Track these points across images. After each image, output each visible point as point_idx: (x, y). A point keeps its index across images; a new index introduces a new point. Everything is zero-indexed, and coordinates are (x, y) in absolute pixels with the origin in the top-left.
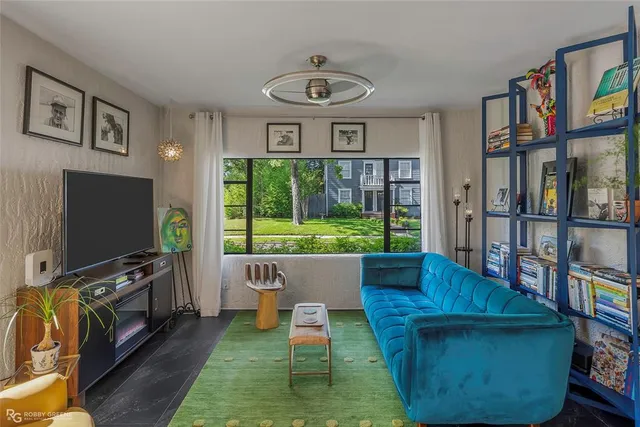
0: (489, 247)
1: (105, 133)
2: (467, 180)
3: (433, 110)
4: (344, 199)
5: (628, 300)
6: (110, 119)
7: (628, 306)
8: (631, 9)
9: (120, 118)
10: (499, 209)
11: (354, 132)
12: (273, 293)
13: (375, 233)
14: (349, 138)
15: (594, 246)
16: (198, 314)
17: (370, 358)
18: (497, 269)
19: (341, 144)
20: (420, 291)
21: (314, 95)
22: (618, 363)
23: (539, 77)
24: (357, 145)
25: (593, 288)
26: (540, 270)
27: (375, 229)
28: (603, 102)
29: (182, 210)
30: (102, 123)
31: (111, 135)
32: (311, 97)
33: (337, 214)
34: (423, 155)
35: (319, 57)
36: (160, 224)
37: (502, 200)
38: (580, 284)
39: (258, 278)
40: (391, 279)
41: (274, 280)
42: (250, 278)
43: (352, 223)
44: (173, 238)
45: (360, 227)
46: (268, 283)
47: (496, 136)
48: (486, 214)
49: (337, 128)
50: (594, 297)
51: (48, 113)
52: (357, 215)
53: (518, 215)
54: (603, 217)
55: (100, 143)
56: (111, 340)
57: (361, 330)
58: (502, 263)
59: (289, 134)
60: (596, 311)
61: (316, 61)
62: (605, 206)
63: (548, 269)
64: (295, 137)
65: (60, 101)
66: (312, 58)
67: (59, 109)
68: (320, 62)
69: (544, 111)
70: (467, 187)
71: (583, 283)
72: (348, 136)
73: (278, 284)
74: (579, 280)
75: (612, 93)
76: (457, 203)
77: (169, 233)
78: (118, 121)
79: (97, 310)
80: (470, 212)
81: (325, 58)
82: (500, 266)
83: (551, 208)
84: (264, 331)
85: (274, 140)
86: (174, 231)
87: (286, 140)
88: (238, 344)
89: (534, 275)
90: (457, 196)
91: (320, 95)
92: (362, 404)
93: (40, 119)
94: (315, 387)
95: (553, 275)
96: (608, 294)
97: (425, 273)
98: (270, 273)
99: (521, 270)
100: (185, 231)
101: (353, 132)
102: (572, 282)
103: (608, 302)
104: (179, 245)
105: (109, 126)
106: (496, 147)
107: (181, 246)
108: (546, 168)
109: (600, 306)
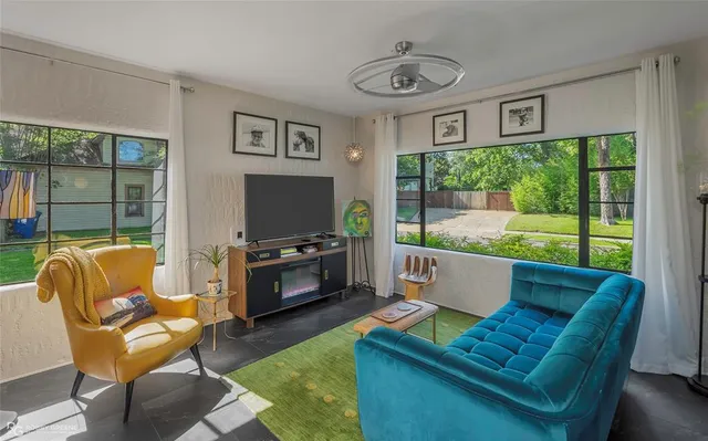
1: (296, 146)
6: (302, 135)
9: (311, 133)
11: (530, 109)
12: (417, 286)
14: (521, 118)
16: (373, 292)
19: (511, 126)
24: (534, 125)
29: (364, 202)
30: (293, 139)
31: (302, 147)
36: (343, 212)
39: (417, 269)
42: (409, 269)
44: (353, 225)
49: (507, 108)
51: (249, 138)
55: (292, 153)
56: (276, 291)
59: (455, 124)
64: (460, 126)
65: (257, 129)
67: (257, 134)
72: (522, 116)
77: (350, 220)
78: (308, 135)
79: (252, 270)
81: (408, 42)
85: (440, 131)
86: (355, 220)
87: (451, 130)
93: (244, 141)
98: (429, 267)
100: (365, 220)
101: (527, 109)
104: (359, 232)
105: (300, 140)
107: (360, 233)
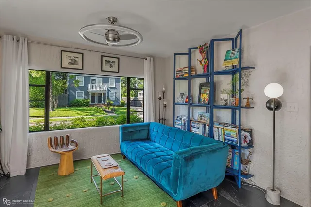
0: (176, 118)
2: (164, 89)
3: (151, 56)
4: (80, 96)
5: (237, 134)
7: (237, 136)
8: (241, 30)
10: (181, 102)
13: (98, 114)
14: (111, 65)
15: (217, 115)
16: (8, 176)
17: (135, 177)
18: (180, 127)
19: (106, 67)
20: (150, 140)
21: (111, 39)
22: (229, 157)
23: (202, 49)
24: (115, 69)
25: (224, 131)
26: (201, 126)
27: (98, 112)
28: (228, 62)
32: (108, 40)
33: (75, 105)
34: (146, 77)
35: (113, 18)
37: (182, 98)
38: (218, 130)
39: (57, 145)
40: (136, 136)
41: (67, 145)
42: (51, 146)
43: (84, 110)
45: (90, 111)
46: (64, 147)
47: (180, 71)
48: (175, 104)
49: (104, 59)
50: (224, 134)
52: (87, 105)
53: (191, 104)
54: (226, 104)
57: (122, 164)
58: (183, 124)
59: (76, 59)
60: (224, 139)
61: (111, 20)
62: (226, 100)
63: (205, 125)
66: (109, 18)
68: (113, 21)
69: (203, 62)
70: (164, 92)
71: (220, 129)
73: (71, 147)
74: (218, 128)
75: (231, 59)
76: (160, 99)
80: (165, 103)
81: (116, 19)
82: (182, 126)
83: (204, 101)
84: (66, 176)
85: (66, 60)
87: (74, 62)
88: (52, 189)
89: (198, 128)
90: (160, 96)
91: (114, 40)
92: (143, 201)
94: (115, 200)
95: (207, 127)
96: (229, 132)
97: (151, 131)
98: (65, 141)
99: (192, 126)
101: (113, 62)
102: (215, 129)
103: (229, 135)
106: (180, 75)
108: (201, 86)
109: (226, 137)
